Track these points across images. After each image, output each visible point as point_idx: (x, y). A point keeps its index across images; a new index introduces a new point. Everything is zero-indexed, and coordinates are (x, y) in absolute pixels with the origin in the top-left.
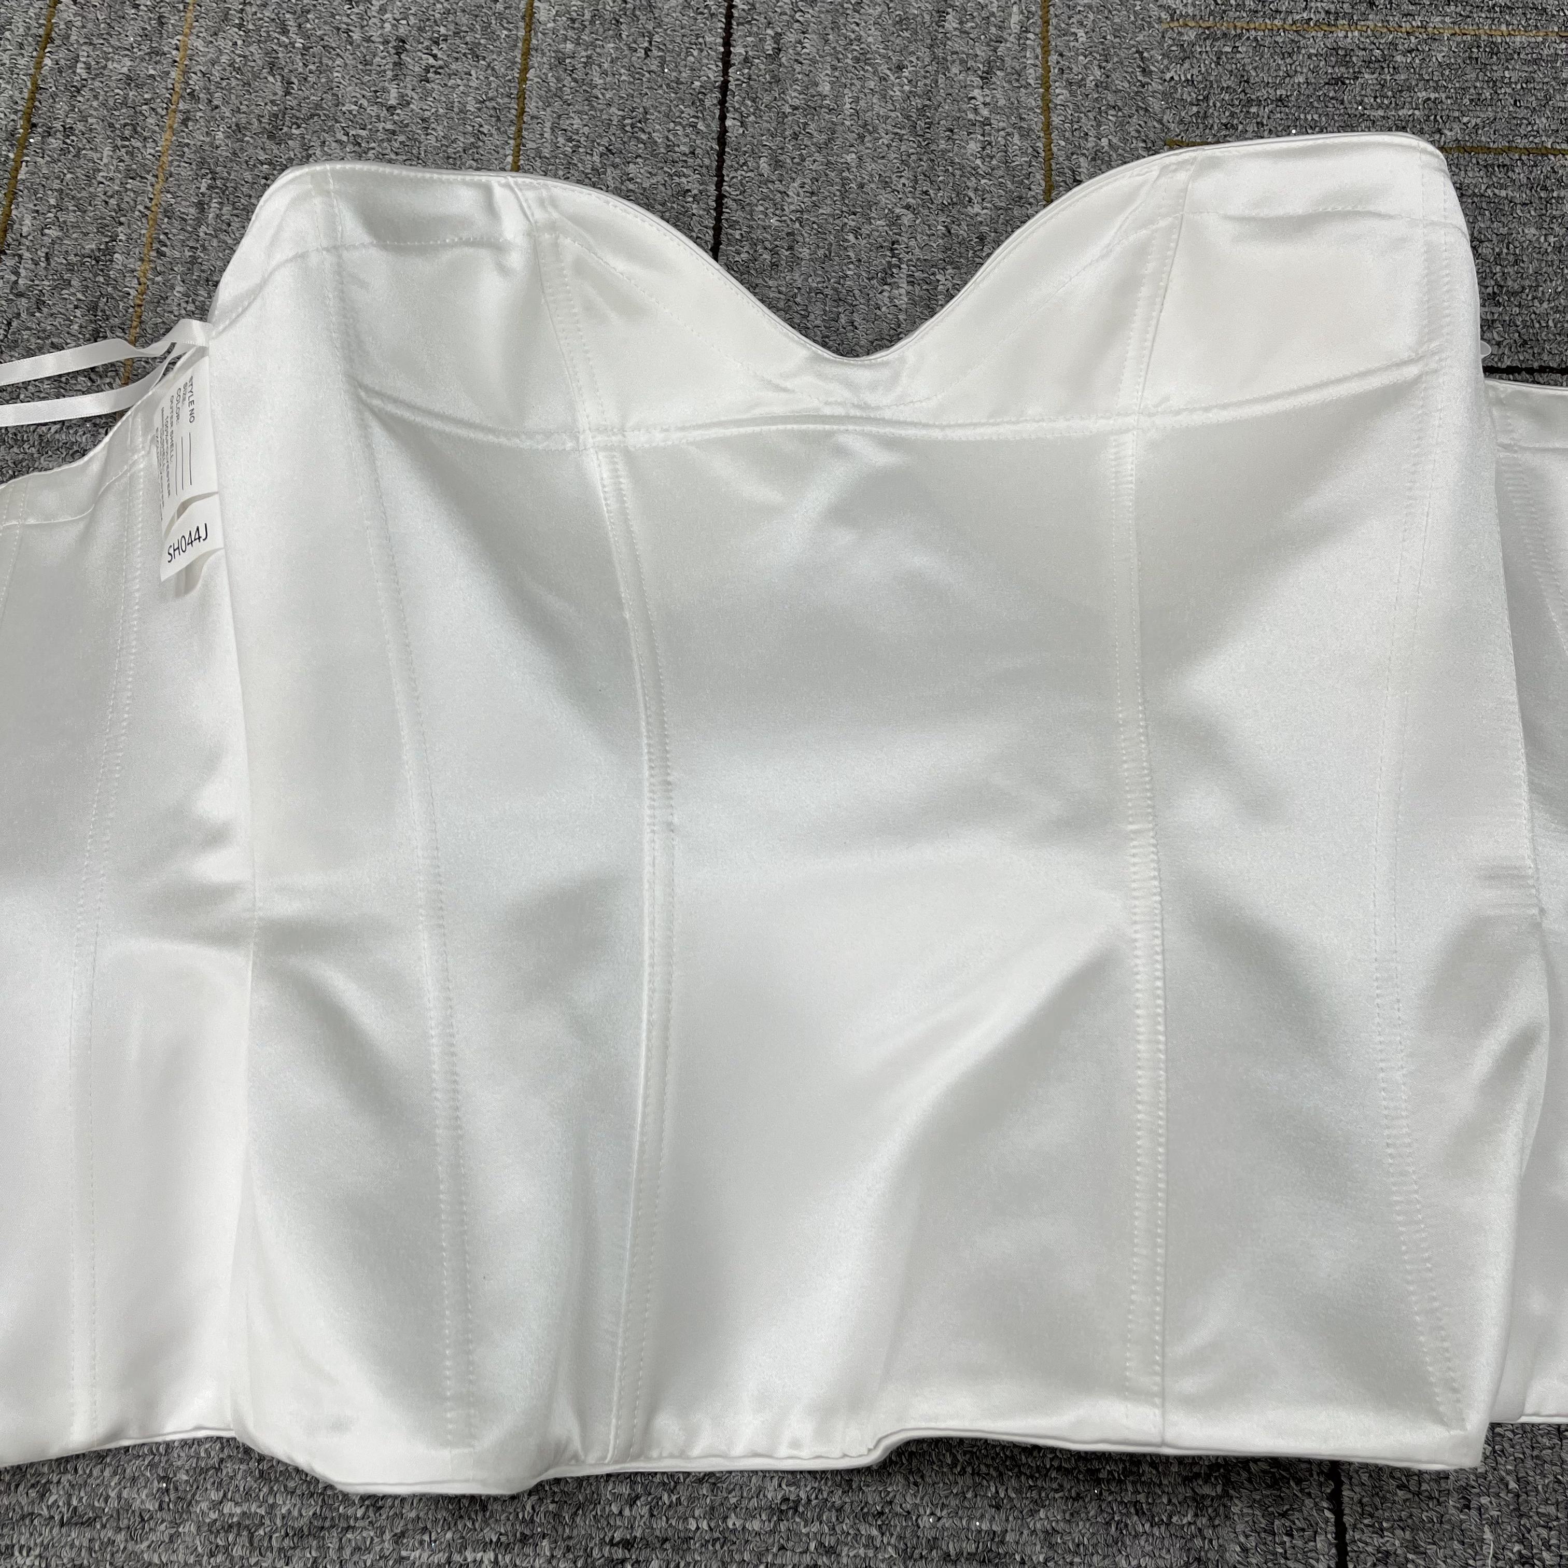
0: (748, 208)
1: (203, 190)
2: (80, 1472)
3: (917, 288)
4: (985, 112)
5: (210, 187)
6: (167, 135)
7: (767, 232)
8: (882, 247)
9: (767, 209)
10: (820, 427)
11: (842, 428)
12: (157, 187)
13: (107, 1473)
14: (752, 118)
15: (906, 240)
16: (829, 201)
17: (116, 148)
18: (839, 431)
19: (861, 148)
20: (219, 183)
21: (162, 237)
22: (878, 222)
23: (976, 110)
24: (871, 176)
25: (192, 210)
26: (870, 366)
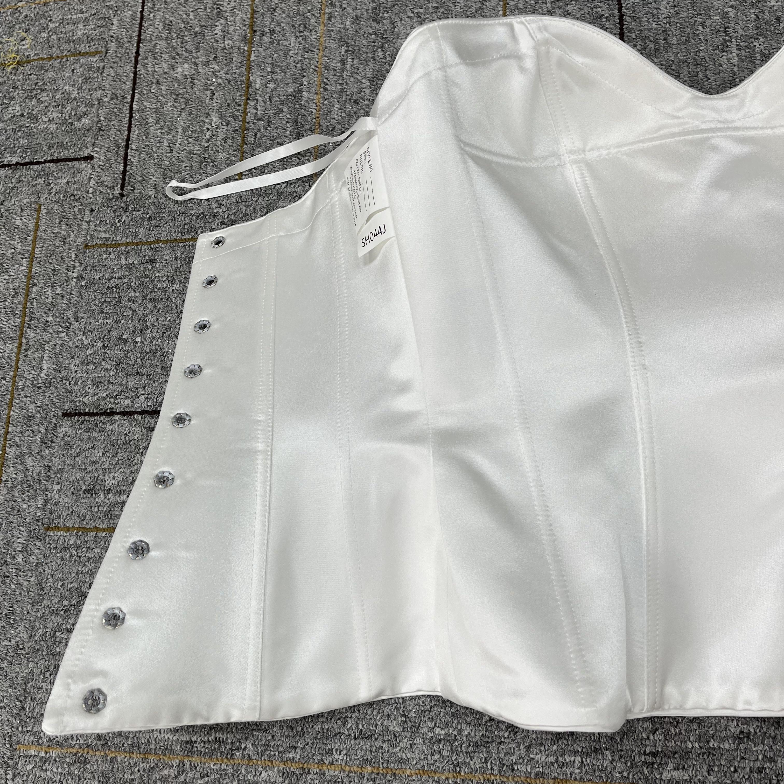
0: (638, 20)
1: (343, 53)
2: (361, 712)
3: (743, 52)
5: (346, 51)
6: (322, 27)
8: (719, 31)
9: (649, 19)
10: (700, 136)
11: (714, 135)
12: (320, 54)
13: (375, 712)
15: (733, 26)
16: (684, 10)
17: (297, 37)
18: (712, 137)
20: (350, 48)
21: (325, 80)
22: (716, 18)
25: (339, 64)
26: (726, 98)
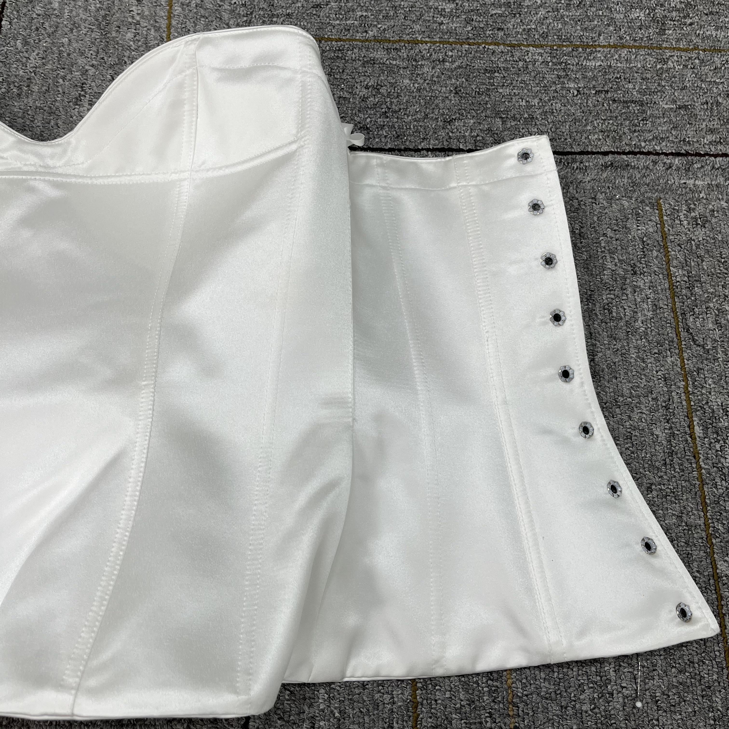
4: (138, 18)
7: (17, 78)
8: (77, 86)
9: (18, 66)
11: (33, 178)
14: (16, 20)
15: (90, 83)
16: (51, 62)
18: (31, 179)
19: (71, 35)
22: (76, 73)
23: (133, 17)
24: (75, 49)
26: (51, 146)
